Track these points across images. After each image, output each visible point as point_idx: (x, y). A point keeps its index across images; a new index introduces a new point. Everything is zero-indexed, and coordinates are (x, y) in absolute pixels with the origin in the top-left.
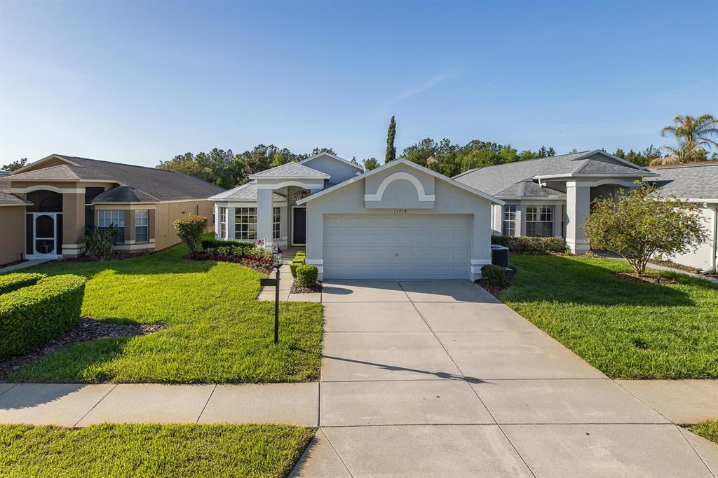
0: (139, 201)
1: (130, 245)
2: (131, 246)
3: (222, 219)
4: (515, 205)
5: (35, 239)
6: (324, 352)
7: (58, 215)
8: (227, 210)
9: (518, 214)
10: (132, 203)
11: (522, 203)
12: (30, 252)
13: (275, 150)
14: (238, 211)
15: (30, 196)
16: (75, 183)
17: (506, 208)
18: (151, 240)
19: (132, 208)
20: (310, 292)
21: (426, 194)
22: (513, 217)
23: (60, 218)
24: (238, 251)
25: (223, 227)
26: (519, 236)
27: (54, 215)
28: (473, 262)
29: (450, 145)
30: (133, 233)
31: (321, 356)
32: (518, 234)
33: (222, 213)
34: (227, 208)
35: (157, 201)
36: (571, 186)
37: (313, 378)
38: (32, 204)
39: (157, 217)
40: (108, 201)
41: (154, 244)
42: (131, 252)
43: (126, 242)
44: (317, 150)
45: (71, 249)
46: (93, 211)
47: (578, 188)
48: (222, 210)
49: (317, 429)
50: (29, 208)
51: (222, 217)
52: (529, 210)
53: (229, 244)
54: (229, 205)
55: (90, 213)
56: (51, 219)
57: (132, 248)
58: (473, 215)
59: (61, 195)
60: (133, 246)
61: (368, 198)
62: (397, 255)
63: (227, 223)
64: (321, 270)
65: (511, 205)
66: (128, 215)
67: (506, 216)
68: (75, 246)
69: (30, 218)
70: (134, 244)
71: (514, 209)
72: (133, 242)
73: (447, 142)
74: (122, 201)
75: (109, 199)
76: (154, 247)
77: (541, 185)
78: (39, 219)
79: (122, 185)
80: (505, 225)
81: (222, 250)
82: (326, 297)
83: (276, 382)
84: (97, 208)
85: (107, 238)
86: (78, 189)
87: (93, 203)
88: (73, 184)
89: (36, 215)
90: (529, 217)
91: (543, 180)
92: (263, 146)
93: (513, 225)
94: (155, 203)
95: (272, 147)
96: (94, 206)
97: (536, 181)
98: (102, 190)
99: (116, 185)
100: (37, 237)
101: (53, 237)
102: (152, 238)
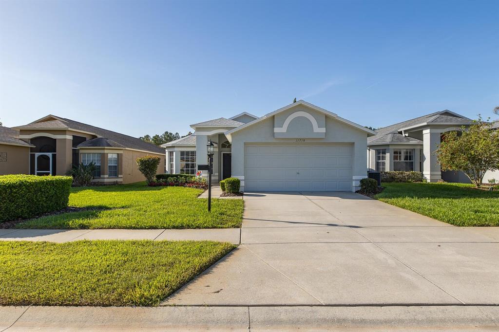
0: (111, 146)
1: (104, 178)
2: (105, 179)
3: (171, 160)
4: (385, 149)
5: (36, 171)
6: (244, 217)
7: (52, 154)
8: (174, 153)
9: (388, 155)
10: (106, 148)
11: (391, 147)
14: (182, 153)
15: (33, 141)
16: (65, 131)
17: (378, 152)
18: (120, 176)
19: (106, 151)
20: (235, 196)
21: (319, 127)
22: (384, 158)
23: (54, 156)
24: (182, 180)
25: (171, 166)
26: (389, 171)
27: (50, 155)
28: (354, 178)
30: (107, 170)
31: (242, 218)
32: (387, 169)
33: (171, 156)
34: (175, 151)
36: (427, 133)
37: (238, 226)
38: (35, 147)
39: (124, 159)
40: (89, 146)
41: (122, 179)
42: (105, 183)
43: (102, 176)
46: (78, 153)
47: (431, 134)
48: (171, 153)
49: (239, 245)
50: (32, 150)
51: (171, 158)
52: (395, 153)
53: (176, 176)
54: (176, 149)
55: (75, 154)
56: (48, 158)
57: (106, 180)
58: (354, 143)
59: (55, 139)
60: (107, 179)
61: (276, 130)
62: (298, 173)
63: (174, 163)
64: (242, 184)
65: (382, 150)
66: (103, 156)
67: (378, 158)
69: (33, 156)
70: (108, 178)
71: (384, 153)
72: (106, 176)
74: (99, 146)
76: (122, 181)
77: (404, 135)
78: (39, 157)
79: (99, 136)
80: (378, 164)
81: (170, 180)
83: (209, 228)
84: (81, 151)
85: (88, 172)
86: (67, 136)
87: (78, 148)
88: (63, 132)
89: (37, 154)
90: (395, 158)
91: (405, 131)
93: (384, 164)
94: (123, 148)
96: (78, 150)
97: (401, 133)
98: (84, 139)
100: (38, 170)
101: (49, 170)
102: (120, 174)
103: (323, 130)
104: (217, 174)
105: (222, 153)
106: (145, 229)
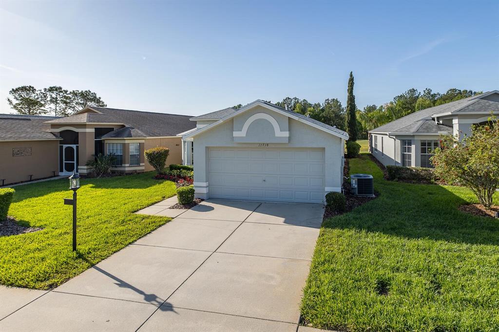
0: (131, 137)
1: (125, 167)
2: (126, 168)
4: (411, 140)
5: (64, 162)
7: (76, 146)
9: (413, 147)
10: (125, 138)
11: (416, 138)
12: (62, 171)
13: (298, 101)
15: (61, 134)
16: (86, 125)
17: (404, 143)
18: (141, 164)
19: (127, 142)
20: (182, 208)
21: (281, 131)
22: (409, 150)
26: (414, 167)
27: (74, 146)
30: (128, 158)
31: (93, 266)
32: (413, 166)
34: (186, 142)
35: (145, 137)
38: (62, 139)
39: (146, 148)
40: (112, 137)
41: (144, 167)
42: (126, 172)
43: (123, 165)
44: (328, 100)
45: (84, 169)
46: (104, 143)
47: (460, 125)
50: (61, 142)
51: (184, 148)
52: (423, 144)
55: (99, 147)
56: (72, 149)
57: (127, 169)
58: (324, 149)
59: (78, 133)
60: (127, 168)
61: (236, 134)
62: (264, 181)
63: (186, 152)
65: (408, 140)
66: (125, 147)
67: (404, 149)
68: (86, 167)
69: (61, 148)
70: (129, 167)
71: (410, 144)
72: (127, 165)
73: (429, 91)
74: (120, 137)
75: (113, 135)
76: (144, 169)
77: (436, 123)
78: (67, 148)
79: (127, 126)
80: (403, 157)
82: (187, 213)
84: (106, 142)
85: (105, 162)
86: (87, 129)
87: (103, 139)
88: (84, 126)
89: (65, 146)
90: (423, 150)
91: (438, 118)
92: (289, 98)
93: (410, 156)
94: (145, 138)
95: (296, 99)
96: (104, 140)
97: (433, 119)
99: (123, 126)
100: (65, 161)
101: (74, 161)
102: (142, 163)
103: (286, 134)
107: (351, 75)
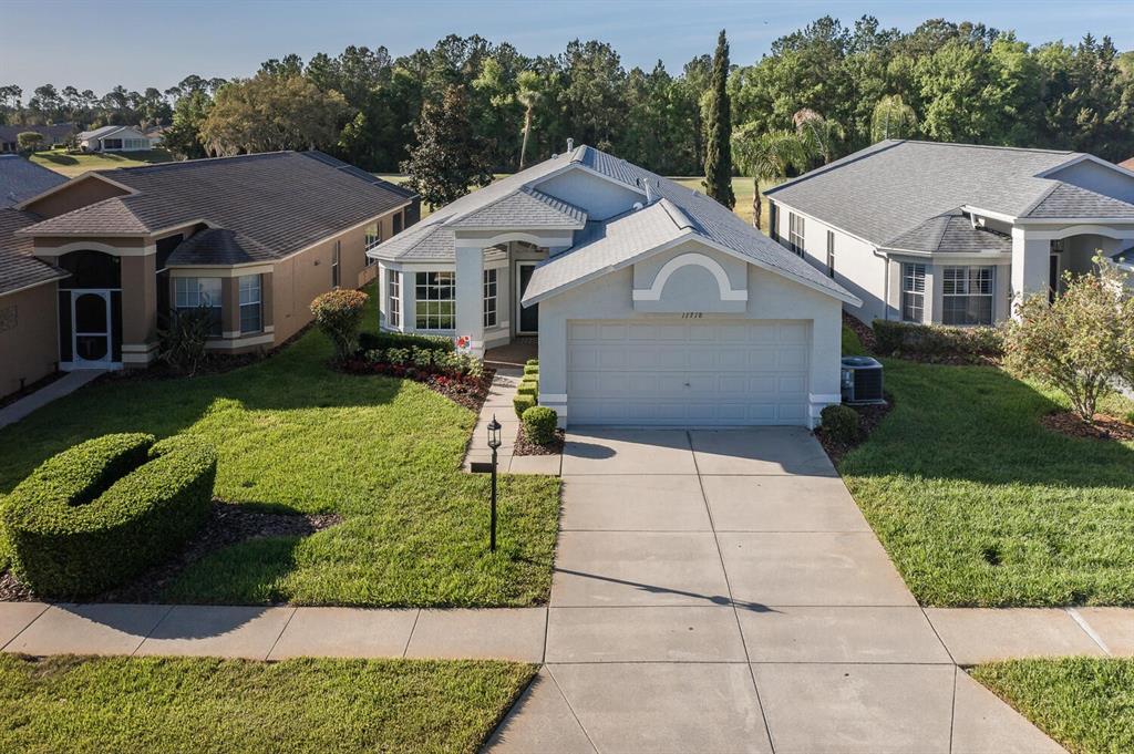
0: (250, 260)
1: (231, 339)
2: (234, 342)
3: (393, 290)
4: (924, 265)
5: (75, 335)
6: (559, 564)
7: (112, 292)
8: (401, 276)
9: (929, 279)
10: (236, 265)
11: (936, 263)
12: (67, 357)
14: (421, 277)
15: (64, 261)
16: (143, 238)
17: (908, 269)
18: (267, 329)
19: (234, 274)
20: (545, 453)
21: (732, 289)
22: (919, 286)
23: (116, 298)
24: (423, 357)
25: (394, 305)
26: (930, 323)
27: (106, 293)
28: (813, 398)
29: (878, 31)
30: (237, 319)
31: (553, 569)
32: (927, 321)
33: (392, 279)
34: (402, 273)
35: (276, 257)
36: (1018, 235)
37: (540, 602)
38: (69, 276)
39: (276, 283)
40: (194, 262)
41: (272, 336)
42: (234, 353)
43: (225, 334)
45: (138, 353)
46: (168, 280)
47: (1028, 243)
48: (393, 275)
49: (541, 666)
50: (63, 282)
51: (392, 286)
52: (949, 273)
53: (406, 342)
54: (405, 268)
55: (163, 283)
56: (101, 301)
57: (236, 344)
58: (811, 322)
59: (119, 258)
60: (237, 341)
61: (638, 295)
62: (688, 385)
63: (401, 299)
64: (562, 412)
65: (917, 266)
66: (229, 286)
67: (907, 284)
68: (144, 348)
69: (65, 298)
70: (240, 338)
71: (921, 271)
72: (236, 334)
73: (872, 23)
74: (219, 263)
75: (193, 257)
76: (273, 340)
77: (974, 225)
78: (81, 300)
79: (213, 225)
81: (396, 355)
82: (570, 462)
83: (493, 606)
84: (172, 275)
85: (196, 333)
86: (146, 249)
87: (168, 267)
88: (138, 241)
89: (76, 293)
90: (948, 287)
91: (978, 217)
93: (920, 299)
94: (274, 261)
95: (476, 39)
96: (168, 271)
97: (967, 215)
99: (202, 227)
100: (79, 331)
101: (106, 331)
102: (268, 325)
103: (742, 295)
104: (506, 324)
105: (519, 264)
106: (385, 607)
107: (722, 40)
